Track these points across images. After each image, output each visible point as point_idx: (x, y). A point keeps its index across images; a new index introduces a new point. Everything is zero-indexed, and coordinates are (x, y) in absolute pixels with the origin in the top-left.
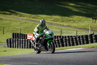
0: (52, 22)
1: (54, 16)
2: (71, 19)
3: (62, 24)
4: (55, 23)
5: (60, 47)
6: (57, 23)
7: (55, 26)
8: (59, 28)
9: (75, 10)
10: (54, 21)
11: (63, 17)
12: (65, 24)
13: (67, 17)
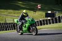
0: (8, 14)
1: (9, 10)
2: (20, 12)
3: (14, 15)
4: (10, 14)
5: (13, 30)
6: (11, 15)
7: (10, 17)
8: (12, 18)
9: (22, 6)
10: (9, 13)
11: (15, 11)
12: (16, 15)
13: (17, 11)
